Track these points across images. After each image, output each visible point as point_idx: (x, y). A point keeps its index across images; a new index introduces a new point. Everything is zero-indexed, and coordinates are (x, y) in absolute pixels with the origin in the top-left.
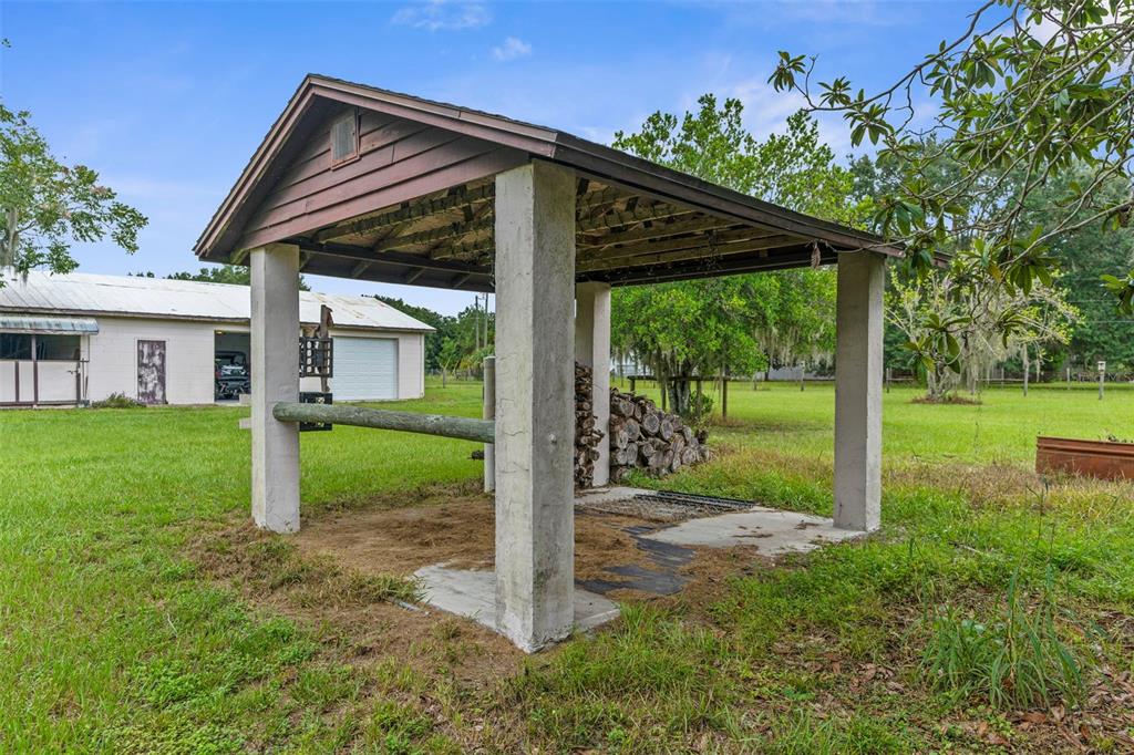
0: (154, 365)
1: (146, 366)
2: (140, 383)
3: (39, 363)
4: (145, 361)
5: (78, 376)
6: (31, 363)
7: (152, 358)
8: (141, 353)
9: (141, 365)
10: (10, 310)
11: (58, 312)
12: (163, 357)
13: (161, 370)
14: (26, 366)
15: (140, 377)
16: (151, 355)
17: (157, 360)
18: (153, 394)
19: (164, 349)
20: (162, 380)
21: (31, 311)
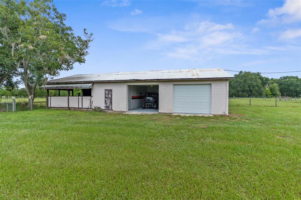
0: (109, 97)
1: (107, 98)
2: (105, 103)
3: (83, 97)
4: (107, 96)
5: (91, 100)
7: (108, 95)
8: (105, 93)
9: (106, 97)
12: (111, 95)
13: (111, 99)
14: (80, 98)
15: (105, 101)
16: (108, 94)
17: (110, 96)
18: (109, 107)
19: (112, 92)
20: (111, 102)
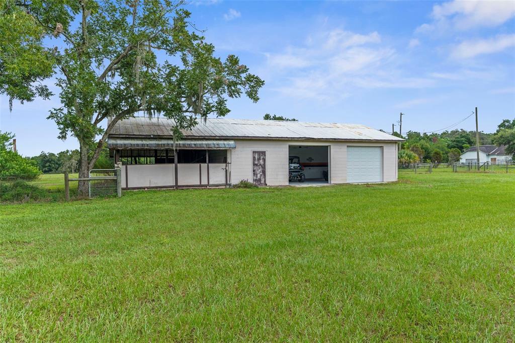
0: (260, 165)
1: (256, 165)
2: (254, 174)
3: (210, 165)
4: (256, 162)
5: (226, 171)
6: (206, 164)
7: (259, 161)
8: (254, 158)
9: (254, 165)
10: (197, 137)
11: (218, 138)
12: (264, 160)
13: (264, 167)
14: (204, 166)
15: (254, 171)
16: (259, 159)
17: (261, 162)
18: (260, 180)
19: (265, 156)
20: (264, 172)
21: (206, 138)
